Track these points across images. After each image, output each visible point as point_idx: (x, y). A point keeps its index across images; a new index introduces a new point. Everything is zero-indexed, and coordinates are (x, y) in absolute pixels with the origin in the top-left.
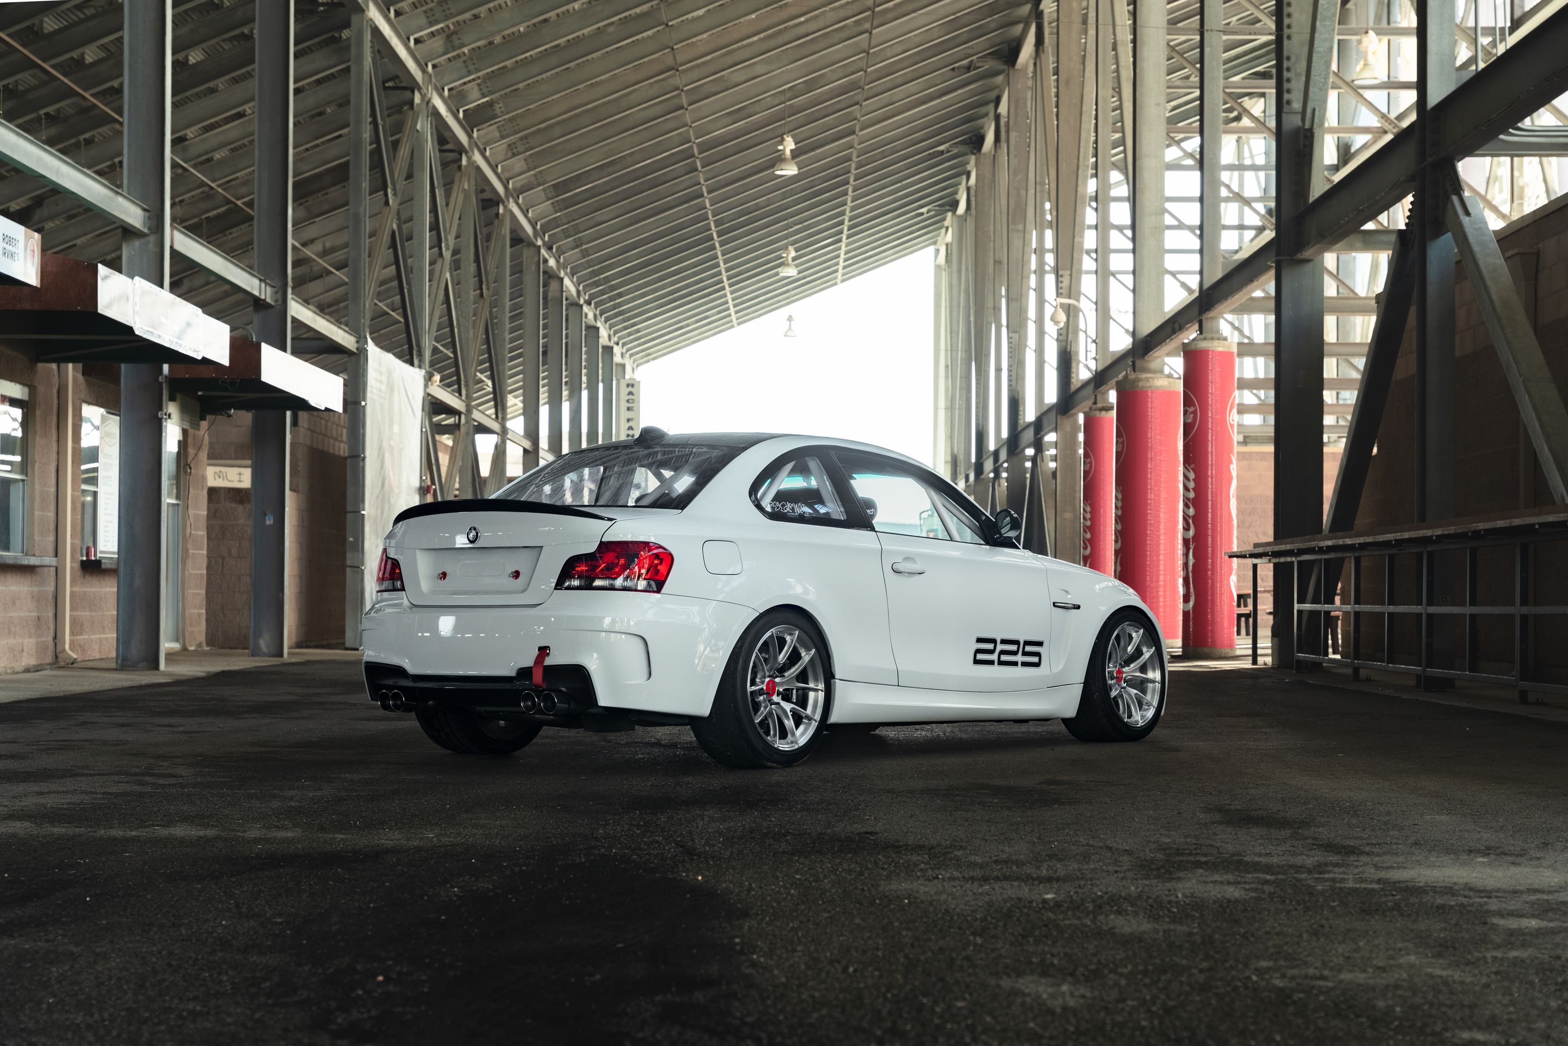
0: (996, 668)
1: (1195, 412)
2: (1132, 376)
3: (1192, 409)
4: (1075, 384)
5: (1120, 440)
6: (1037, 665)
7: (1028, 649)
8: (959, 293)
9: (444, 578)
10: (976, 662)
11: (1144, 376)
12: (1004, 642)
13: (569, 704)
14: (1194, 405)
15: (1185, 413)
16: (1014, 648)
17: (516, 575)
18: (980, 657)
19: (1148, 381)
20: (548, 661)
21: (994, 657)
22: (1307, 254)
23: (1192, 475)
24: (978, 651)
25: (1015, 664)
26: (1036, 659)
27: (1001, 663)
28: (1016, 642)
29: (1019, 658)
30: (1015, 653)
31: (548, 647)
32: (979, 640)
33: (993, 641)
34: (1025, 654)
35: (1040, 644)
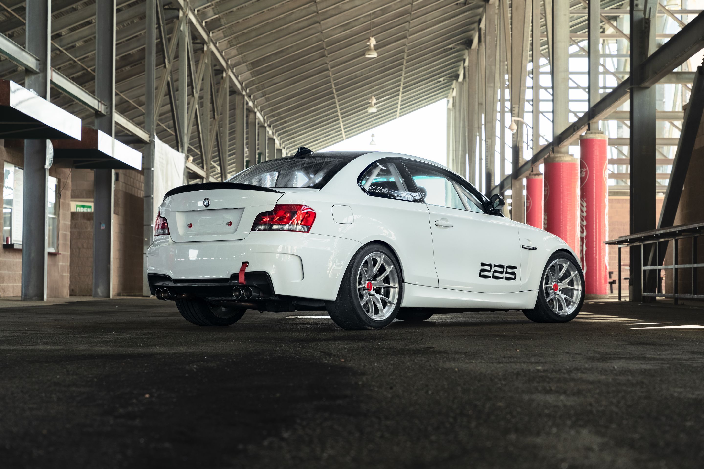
0: (491, 280)
1: (586, 171)
2: (552, 155)
3: (585, 170)
4: (521, 163)
5: (546, 189)
6: (514, 279)
7: (509, 270)
8: (460, 121)
9: (191, 227)
10: (481, 276)
11: (559, 155)
12: (496, 266)
13: (259, 293)
14: (586, 168)
15: (581, 171)
16: (501, 269)
17: (230, 224)
18: (483, 273)
19: (560, 157)
20: (248, 270)
21: (490, 274)
22: (646, 84)
23: (585, 204)
24: (482, 270)
25: (502, 278)
26: (513, 276)
27: (494, 277)
28: (502, 267)
29: (504, 275)
30: (502, 272)
31: (247, 262)
32: (482, 265)
33: (490, 265)
34: (507, 273)
35: (515, 268)
